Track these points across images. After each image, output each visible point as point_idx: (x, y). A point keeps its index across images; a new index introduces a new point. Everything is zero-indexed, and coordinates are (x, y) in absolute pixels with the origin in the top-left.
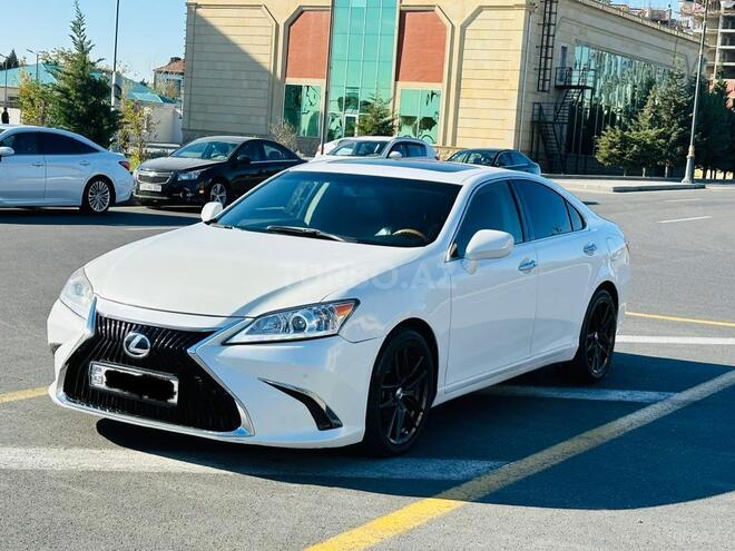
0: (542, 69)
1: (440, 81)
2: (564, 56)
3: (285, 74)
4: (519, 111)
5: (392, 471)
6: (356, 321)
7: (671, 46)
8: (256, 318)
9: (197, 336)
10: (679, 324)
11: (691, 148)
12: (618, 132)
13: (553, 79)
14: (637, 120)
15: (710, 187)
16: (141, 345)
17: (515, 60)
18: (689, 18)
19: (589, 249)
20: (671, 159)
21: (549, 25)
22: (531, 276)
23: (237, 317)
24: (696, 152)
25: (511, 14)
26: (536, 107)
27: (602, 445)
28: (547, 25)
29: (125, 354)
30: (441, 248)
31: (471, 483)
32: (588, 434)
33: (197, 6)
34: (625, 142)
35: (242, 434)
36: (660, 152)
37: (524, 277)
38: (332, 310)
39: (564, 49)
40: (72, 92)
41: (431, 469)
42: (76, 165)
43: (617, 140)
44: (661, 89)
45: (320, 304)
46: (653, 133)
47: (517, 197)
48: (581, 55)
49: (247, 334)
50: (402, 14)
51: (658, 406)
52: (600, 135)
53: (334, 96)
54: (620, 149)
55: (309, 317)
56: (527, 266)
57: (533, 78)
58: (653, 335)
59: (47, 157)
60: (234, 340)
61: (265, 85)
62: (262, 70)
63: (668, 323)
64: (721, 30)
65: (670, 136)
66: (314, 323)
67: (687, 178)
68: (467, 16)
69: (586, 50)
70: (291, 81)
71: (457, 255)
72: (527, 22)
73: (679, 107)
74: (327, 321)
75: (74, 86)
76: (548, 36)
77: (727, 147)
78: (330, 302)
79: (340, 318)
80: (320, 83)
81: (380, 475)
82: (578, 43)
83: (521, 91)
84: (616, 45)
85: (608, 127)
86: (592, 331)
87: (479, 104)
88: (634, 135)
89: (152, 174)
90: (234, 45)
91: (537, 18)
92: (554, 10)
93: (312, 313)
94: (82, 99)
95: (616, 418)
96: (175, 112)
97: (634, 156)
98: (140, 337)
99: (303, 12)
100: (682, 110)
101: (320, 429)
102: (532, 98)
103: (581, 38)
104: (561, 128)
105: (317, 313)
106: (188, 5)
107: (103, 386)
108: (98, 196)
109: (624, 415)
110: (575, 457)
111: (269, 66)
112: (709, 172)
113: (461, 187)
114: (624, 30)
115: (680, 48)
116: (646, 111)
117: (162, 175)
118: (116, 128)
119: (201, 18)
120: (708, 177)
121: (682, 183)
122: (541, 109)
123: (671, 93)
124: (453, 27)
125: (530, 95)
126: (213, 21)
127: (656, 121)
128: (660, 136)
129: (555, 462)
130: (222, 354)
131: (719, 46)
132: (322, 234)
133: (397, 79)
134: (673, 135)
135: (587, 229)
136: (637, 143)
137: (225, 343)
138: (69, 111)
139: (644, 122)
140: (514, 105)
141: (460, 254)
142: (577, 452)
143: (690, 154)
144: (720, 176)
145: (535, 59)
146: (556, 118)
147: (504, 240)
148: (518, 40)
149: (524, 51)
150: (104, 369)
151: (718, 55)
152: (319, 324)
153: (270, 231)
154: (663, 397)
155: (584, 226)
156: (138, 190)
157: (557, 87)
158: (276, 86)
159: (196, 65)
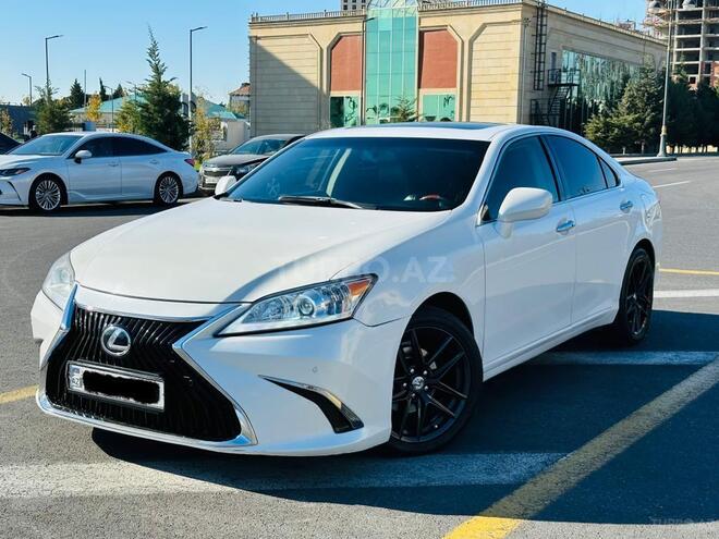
0: (537, 72)
1: (455, 86)
2: (554, 60)
3: (329, 89)
4: (519, 106)
5: (431, 475)
6: (379, 297)
7: (641, 48)
8: (253, 303)
9: (184, 327)
10: (699, 277)
11: (663, 128)
12: (602, 119)
13: (546, 79)
14: (616, 108)
15: (679, 159)
16: (121, 341)
17: (515, 66)
18: (650, 28)
19: (626, 206)
20: (647, 138)
21: (541, 35)
22: (571, 236)
23: (233, 301)
24: (667, 131)
25: (510, 28)
26: (533, 102)
27: (665, 423)
28: (539, 35)
29: (104, 353)
30: (471, 211)
31: (525, 487)
32: (645, 409)
33: (257, 38)
34: (608, 127)
35: (243, 443)
36: (637, 133)
37: (563, 239)
38: (345, 289)
39: (554, 54)
40: (151, 106)
41: (474, 470)
42: (148, 163)
43: (601, 125)
44: (634, 83)
45: (330, 282)
46: (630, 118)
47: (549, 153)
48: (568, 59)
49: (244, 322)
50: (421, 34)
51: (710, 368)
52: (586, 122)
53: (369, 105)
54: (604, 133)
55: (317, 299)
56: (564, 227)
57: (530, 79)
58: (677, 289)
59: (121, 158)
60: (229, 330)
61: (314, 99)
62: (312, 87)
63: (687, 277)
64: (676, 36)
65: (644, 120)
66: (323, 305)
67: (661, 152)
68: (475, 31)
69: (572, 54)
70: (334, 94)
71: (489, 218)
72: (523, 34)
73: (651, 96)
74: (339, 302)
75: (152, 101)
76: (541, 44)
77: (691, 125)
78: (341, 280)
79: (355, 298)
80: (356, 94)
81: (416, 481)
82: (564, 48)
83: (520, 90)
84: (596, 49)
85: (593, 116)
86: (631, 293)
87: (487, 103)
88: (614, 120)
89: (215, 170)
90: (288, 67)
91: (530, 30)
92: (544, 23)
93: (320, 293)
94: (159, 112)
95: (670, 387)
96: (245, 124)
97: (616, 138)
98: (118, 331)
99: (341, 37)
100: (653, 99)
101: (336, 432)
102: (529, 96)
103: (568, 45)
104: (555, 119)
105: (327, 294)
106: (250, 38)
107: (82, 389)
108: (168, 190)
109: (678, 382)
110: (638, 442)
111: (316, 83)
112: (676, 148)
113: (490, 143)
114: (602, 37)
115: (648, 49)
116: (624, 101)
117: (224, 169)
118: (188, 135)
119: (261, 48)
120: (676, 151)
121: (657, 157)
122: (537, 104)
123: (644, 85)
124: (463, 42)
125: (528, 94)
126: (269, 49)
127: (632, 108)
128: (636, 120)
129: (619, 451)
130: (214, 349)
131: (675, 49)
132: (337, 201)
133: (419, 87)
134: (648, 118)
135: (621, 186)
136: (618, 127)
137: (218, 335)
138: (149, 123)
139: (622, 109)
140: (515, 103)
141: (492, 216)
142: (642, 435)
143: (663, 133)
144: (685, 150)
145: (530, 64)
146: (550, 110)
147: (541, 198)
148: (516, 49)
149: (521, 59)
150: (83, 370)
151: (675, 57)
152: (330, 306)
153: (281, 202)
154: (710, 357)
155: (618, 183)
156: (204, 183)
157: (549, 86)
158: (323, 99)
159: (259, 85)
